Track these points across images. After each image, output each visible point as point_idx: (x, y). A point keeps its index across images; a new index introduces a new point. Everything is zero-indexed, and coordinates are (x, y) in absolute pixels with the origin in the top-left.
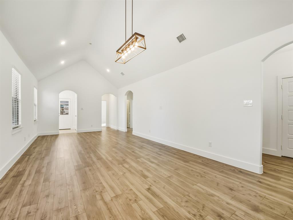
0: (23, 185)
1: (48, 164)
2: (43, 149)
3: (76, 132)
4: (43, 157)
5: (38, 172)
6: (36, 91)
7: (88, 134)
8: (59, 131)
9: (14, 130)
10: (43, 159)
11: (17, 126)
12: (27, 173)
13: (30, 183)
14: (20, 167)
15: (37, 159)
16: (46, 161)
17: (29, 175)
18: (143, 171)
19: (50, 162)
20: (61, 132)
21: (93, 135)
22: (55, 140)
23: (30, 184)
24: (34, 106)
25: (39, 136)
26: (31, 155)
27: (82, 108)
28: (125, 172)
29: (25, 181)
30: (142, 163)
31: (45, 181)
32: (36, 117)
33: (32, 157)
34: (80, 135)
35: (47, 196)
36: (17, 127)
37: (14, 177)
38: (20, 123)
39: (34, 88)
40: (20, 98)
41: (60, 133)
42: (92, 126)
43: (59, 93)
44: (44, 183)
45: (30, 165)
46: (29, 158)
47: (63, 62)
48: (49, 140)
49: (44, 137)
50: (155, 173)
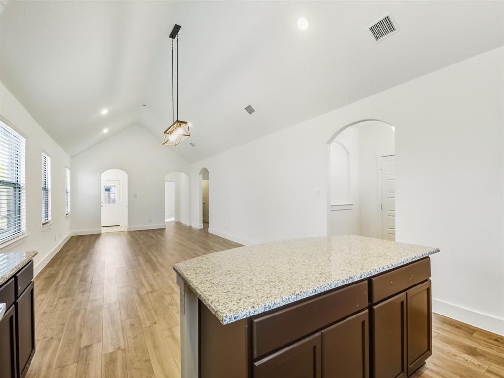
0: (58, 284)
1: (85, 266)
2: (79, 251)
3: (126, 230)
4: (79, 261)
5: (74, 274)
6: (68, 172)
7: (144, 232)
8: (102, 229)
9: (44, 226)
10: (79, 262)
11: (46, 221)
12: (60, 275)
13: (65, 282)
14: (52, 270)
15: (71, 262)
16: (82, 264)
17: (63, 277)
19: (87, 265)
20: (104, 230)
21: (150, 234)
22: (95, 242)
23: (65, 284)
24: (66, 193)
25: (72, 237)
26: (63, 259)
27: (136, 195)
29: (59, 282)
31: (81, 281)
32: (69, 210)
33: (65, 260)
34: (132, 234)
35: (83, 292)
36: (47, 223)
37: (46, 278)
38: (50, 218)
39: (67, 169)
40: (49, 186)
41: (103, 232)
42: (150, 221)
43: (101, 174)
44: (80, 283)
45: (64, 268)
46: (61, 261)
47: (106, 131)
48: (87, 240)
49: (79, 237)
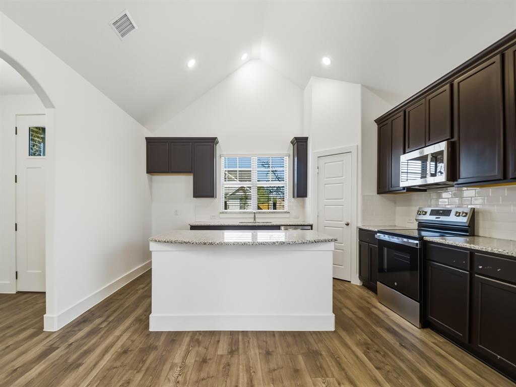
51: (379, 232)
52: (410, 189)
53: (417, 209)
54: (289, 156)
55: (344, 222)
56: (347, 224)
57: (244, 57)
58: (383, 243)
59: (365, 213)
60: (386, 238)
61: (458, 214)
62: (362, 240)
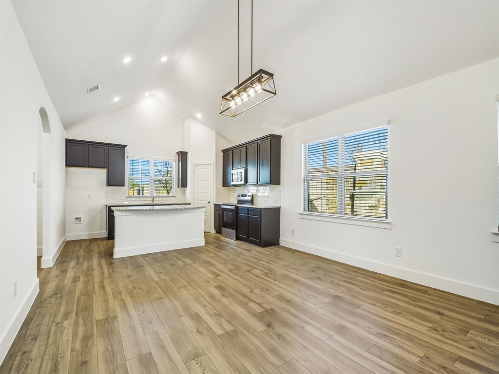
18: (221, 295)
28: (251, 294)
30: (220, 315)
50: (203, 293)
51: (223, 205)
52: (234, 186)
53: (237, 194)
54: (175, 162)
55: (207, 202)
56: (209, 202)
57: (147, 94)
58: (224, 209)
59: (217, 196)
60: (225, 207)
61: (248, 196)
62: (215, 209)
